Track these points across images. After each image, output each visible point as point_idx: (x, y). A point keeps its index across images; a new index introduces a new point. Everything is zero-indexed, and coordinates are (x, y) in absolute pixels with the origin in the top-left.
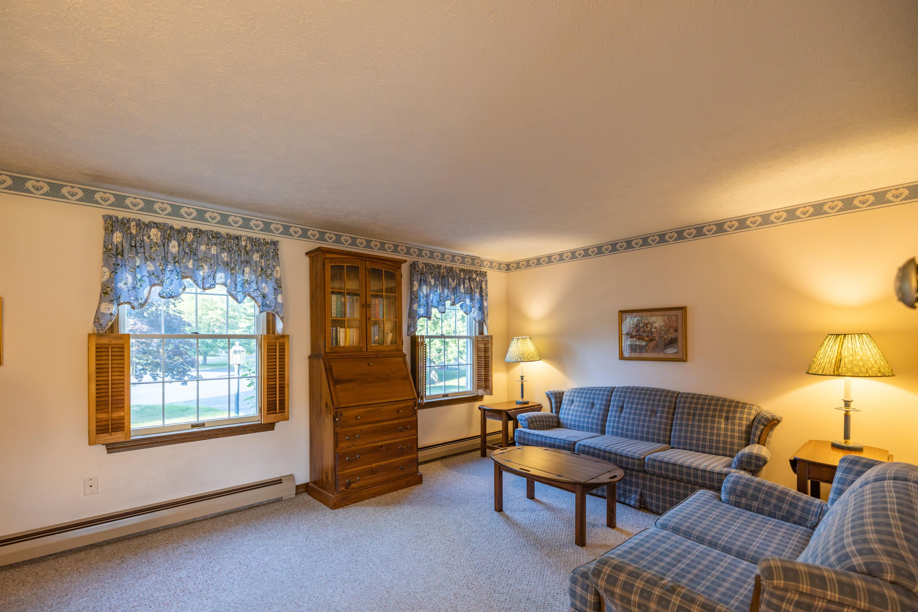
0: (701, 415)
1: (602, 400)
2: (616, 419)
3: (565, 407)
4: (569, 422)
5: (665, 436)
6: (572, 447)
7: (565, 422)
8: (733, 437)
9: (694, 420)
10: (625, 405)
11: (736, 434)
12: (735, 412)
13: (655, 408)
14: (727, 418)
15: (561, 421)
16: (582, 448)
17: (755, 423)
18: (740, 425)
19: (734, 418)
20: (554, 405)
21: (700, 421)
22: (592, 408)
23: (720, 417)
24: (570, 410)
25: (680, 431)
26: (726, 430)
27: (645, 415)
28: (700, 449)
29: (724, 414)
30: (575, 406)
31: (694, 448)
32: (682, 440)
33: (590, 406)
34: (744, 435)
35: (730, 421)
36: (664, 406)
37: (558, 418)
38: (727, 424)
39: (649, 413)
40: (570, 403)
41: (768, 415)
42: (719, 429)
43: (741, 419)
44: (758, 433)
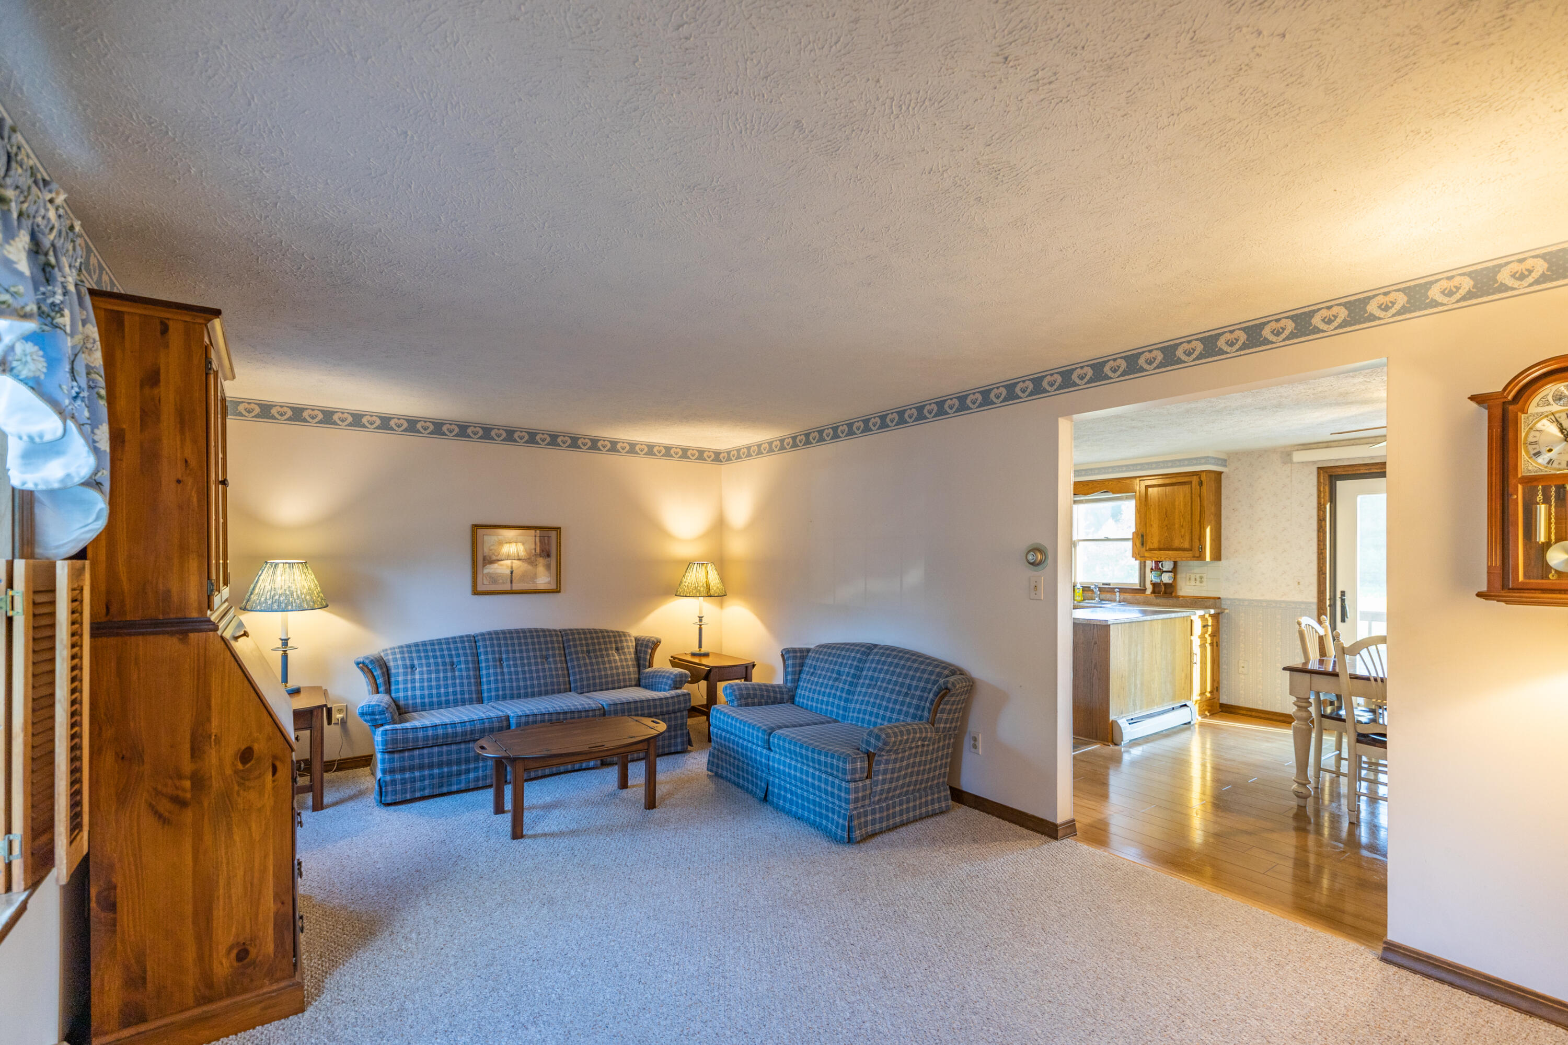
0: (595, 651)
1: (465, 655)
2: (499, 678)
3: (401, 678)
4: (419, 701)
5: (565, 683)
6: (505, 724)
7: (410, 702)
8: (628, 666)
9: (590, 658)
10: (504, 656)
11: (630, 663)
12: (621, 641)
13: (544, 653)
14: (617, 649)
15: (402, 703)
16: (523, 719)
17: (639, 648)
18: (630, 653)
19: (623, 648)
20: (380, 681)
21: (596, 657)
22: (453, 670)
23: (612, 648)
24: (413, 681)
25: (580, 673)
26: (621, 660)
27: (536, 664)
28: (604, 687)
29: (614, 646)
30: (422, 673)
31: (598, 688)
32: (585, 683)
33: (449, 667)
34: (635, 663)
35: (620, 651)
36: (553, 648)
37: (395, 701)
38: (619, 655)
39: (539, 660)
40: (409, 670)
41: (653, 639)
42: (615, 661)
43: (628, 647)
44: (648, 657)
